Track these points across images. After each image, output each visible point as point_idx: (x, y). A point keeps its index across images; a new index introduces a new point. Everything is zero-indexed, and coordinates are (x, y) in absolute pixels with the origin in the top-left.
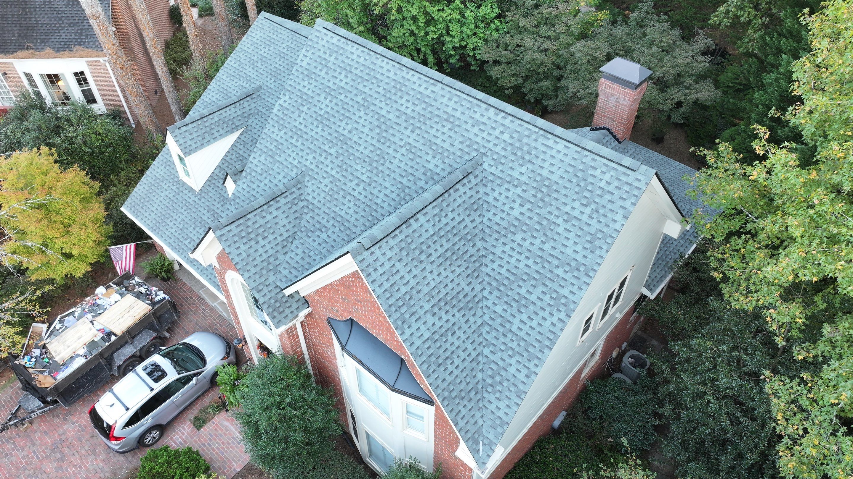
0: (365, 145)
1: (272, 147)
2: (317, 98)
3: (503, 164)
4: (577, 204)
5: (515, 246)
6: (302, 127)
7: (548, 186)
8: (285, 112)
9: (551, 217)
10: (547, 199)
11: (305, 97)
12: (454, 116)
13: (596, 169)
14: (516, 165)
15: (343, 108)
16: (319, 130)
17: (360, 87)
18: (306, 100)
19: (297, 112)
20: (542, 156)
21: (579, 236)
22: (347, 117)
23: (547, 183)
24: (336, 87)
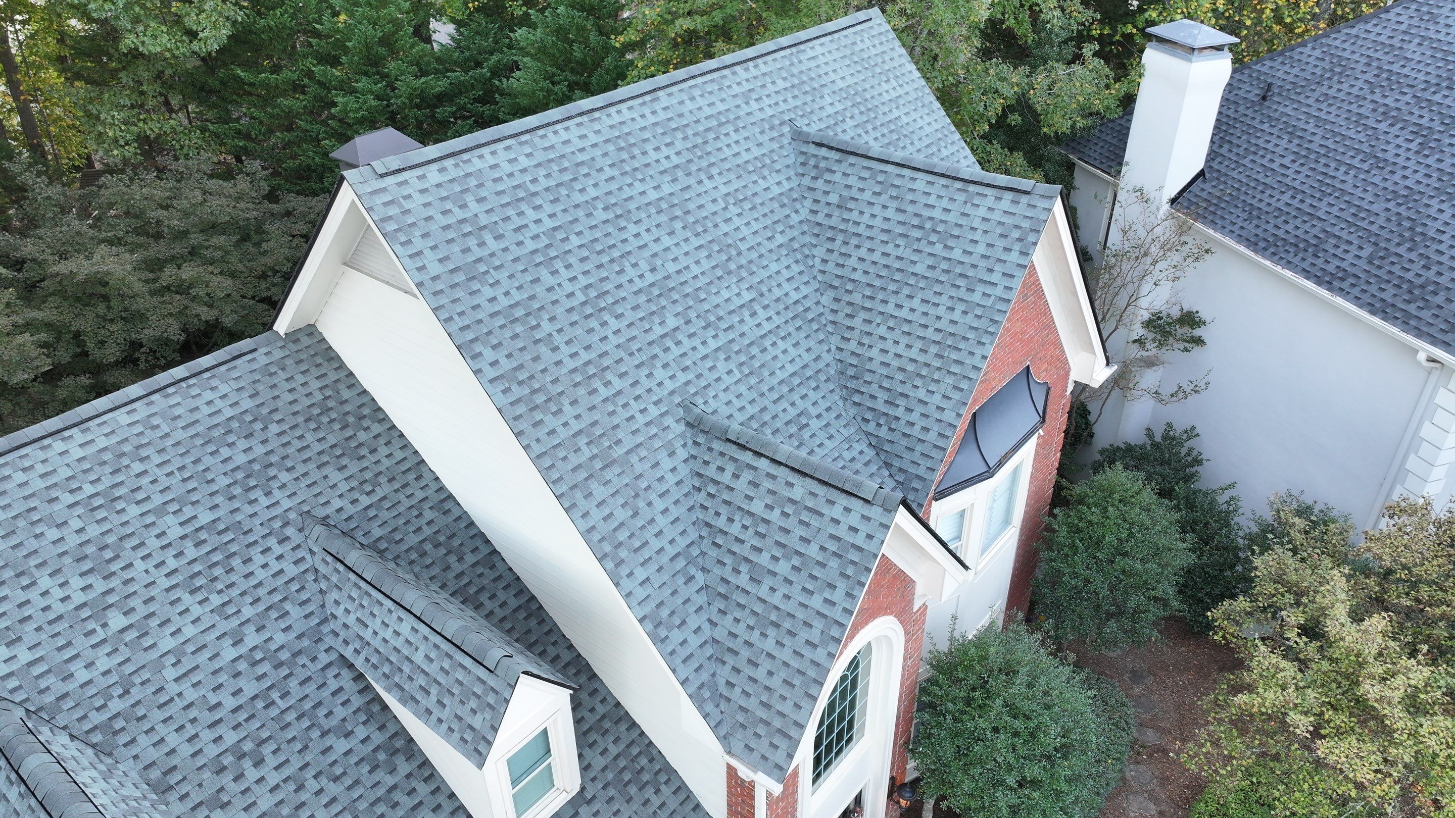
0: (691, 259)
1: (587, 453)
2: (539, 289)
4: (884, 86)
6: (585, 356)
7: (856, 94)
8: (522, 376)
9: (889, 117)
10: (869, 105)
11: (519, 312)
12: (720, 113)
13: (856, 43)
14: (819, 102)
15: (599, 253)
16: (614, 324)
17: (578, 198)
18: (528, 314)
19: (543, 349)
20: (821, 71)
21: (916, 109)
22: (622, 256)
23: (852, 91)
24: (545, 241)
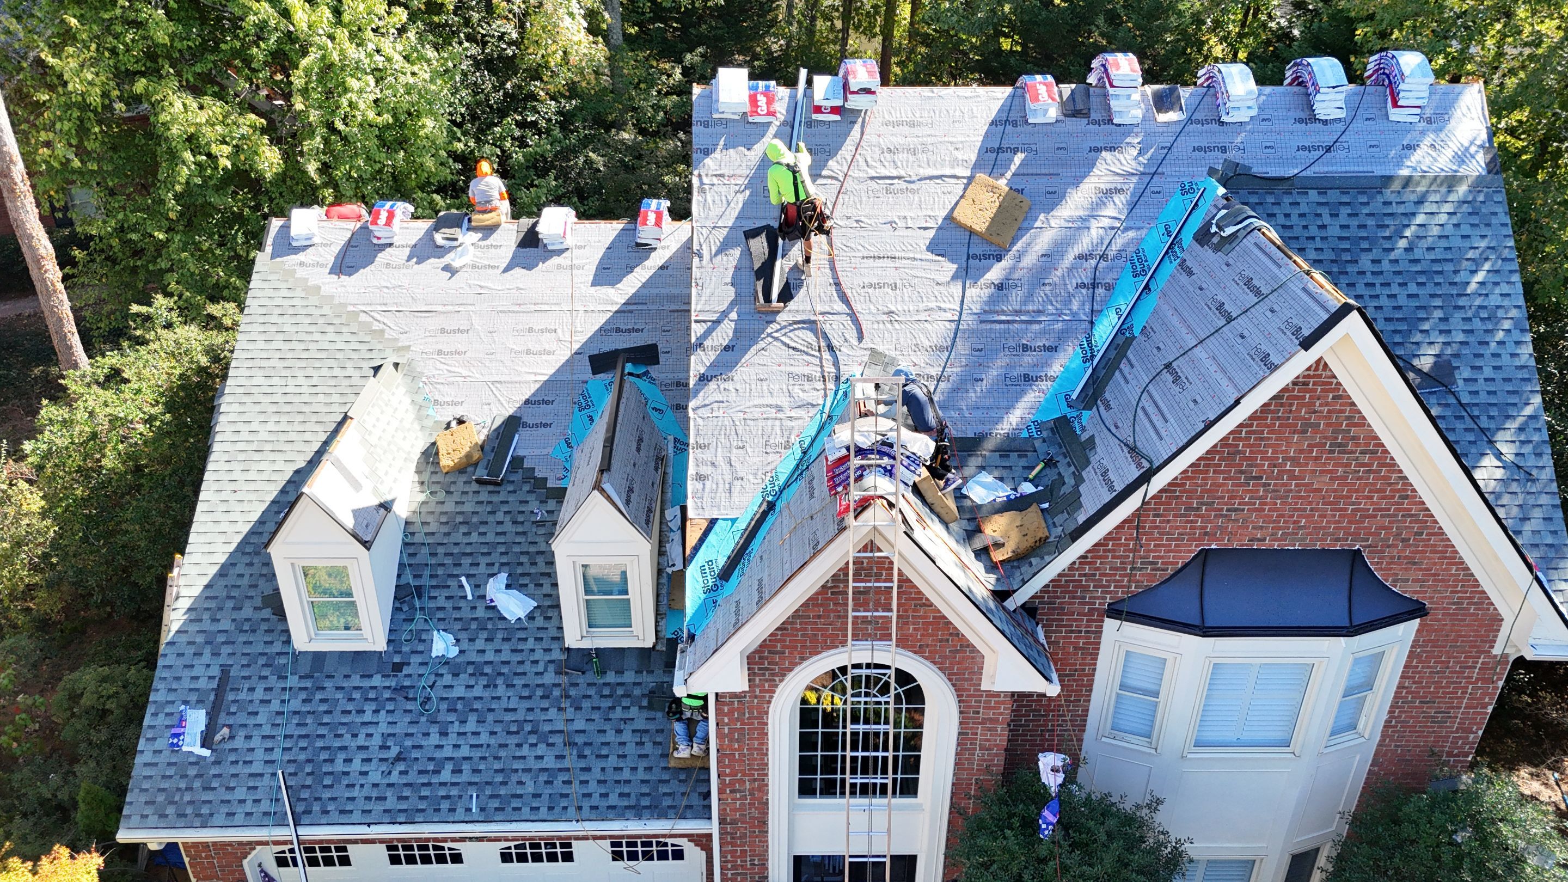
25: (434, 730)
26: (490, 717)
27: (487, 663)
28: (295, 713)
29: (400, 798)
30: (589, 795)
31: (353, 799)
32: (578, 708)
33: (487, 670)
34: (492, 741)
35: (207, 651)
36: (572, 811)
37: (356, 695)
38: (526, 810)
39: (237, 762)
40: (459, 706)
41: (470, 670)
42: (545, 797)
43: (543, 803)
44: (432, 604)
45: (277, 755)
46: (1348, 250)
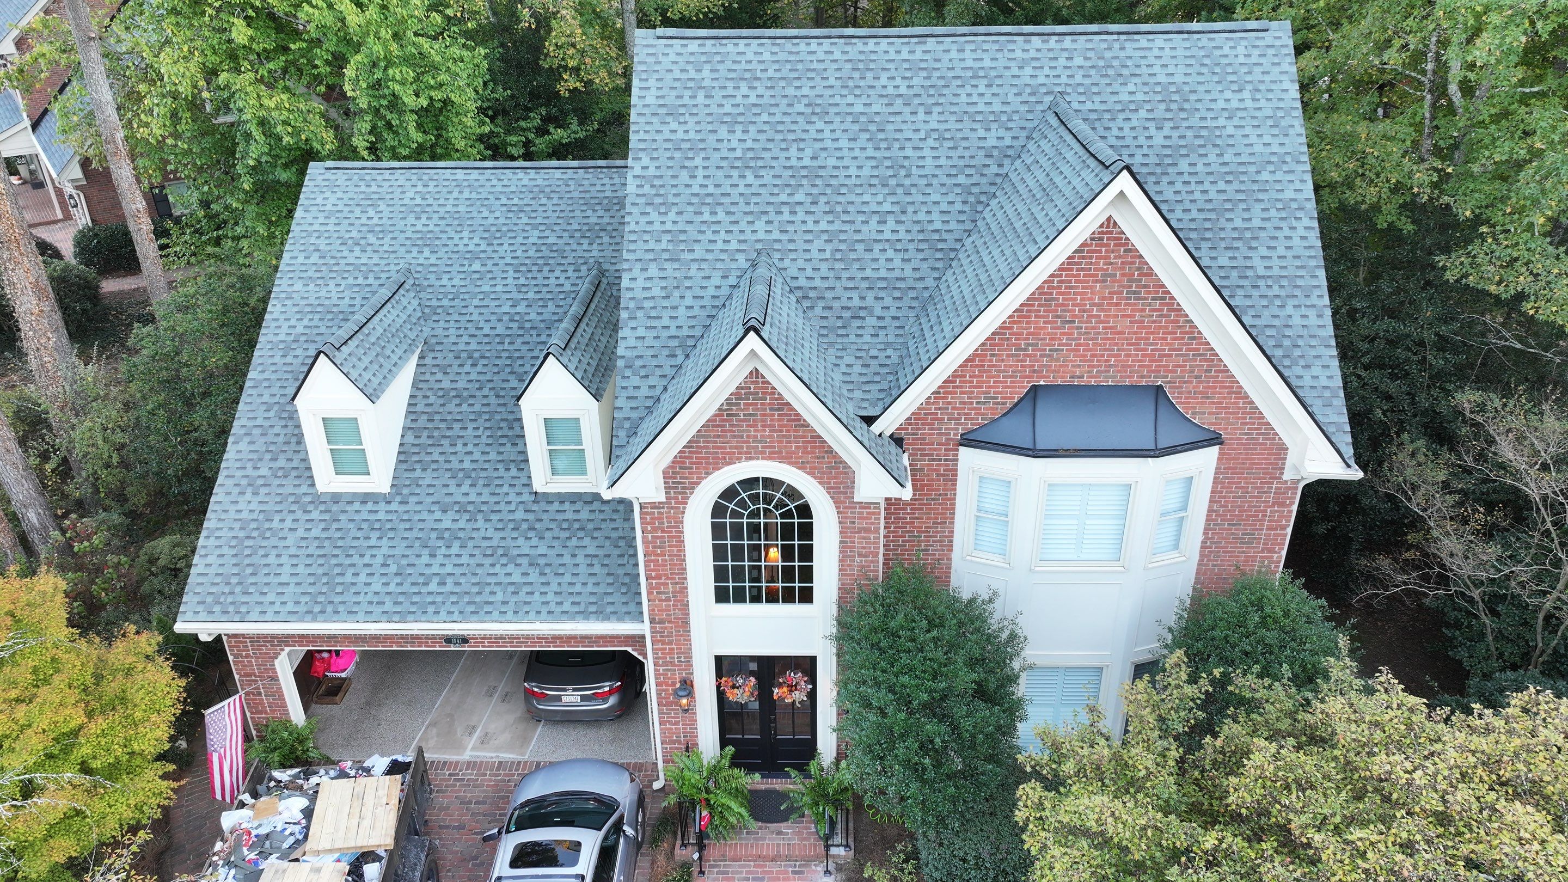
0: (856, 163)
1: (664, 245)
2: (712, 137)
3: (1099, 93)
4: (1228, 94)
5: (1186, 178)
6: (711, 189)
7: (1177, 92)
8: (657, 182)
9: (1208, 123)
10: (1186, 106)
11: (685, 145)
12: (982, 68)
13: (1221, 48)
14: (1116, 87)
15: (777, 131)
16: (750, 179)
17: (791, 91)
18: (690, 149)
19: (684, 173)
20: (1144, 62)
21: (1258, 126)
22: (795, 140)
23: (1173, 89)
24: (741, 109)
25: (426, 552)
26: (471, 544)
27: (469, 503)
28: (316, 538)
29: (396, 603)
30: (548, 603)
31: (359, 603)
32: (542, 538)
33: (470, 508)
34: (472, 561)
35: (249, 490)
36: (532, 614)
37: (365, 526)
38: (496, 614)
39: (269, 574)
40: (447, 535)
41: (456, 508)
42: (512, 604)
43: (510, 608)
44: (428, 458)
45: (300, 569)
46: (1169, 156)
